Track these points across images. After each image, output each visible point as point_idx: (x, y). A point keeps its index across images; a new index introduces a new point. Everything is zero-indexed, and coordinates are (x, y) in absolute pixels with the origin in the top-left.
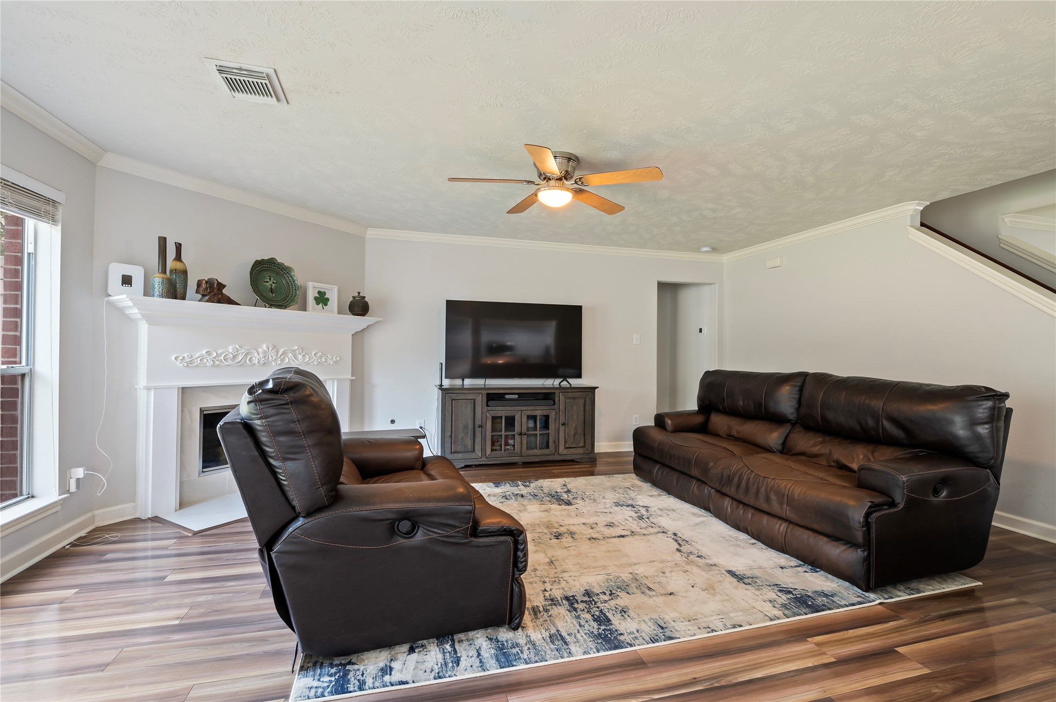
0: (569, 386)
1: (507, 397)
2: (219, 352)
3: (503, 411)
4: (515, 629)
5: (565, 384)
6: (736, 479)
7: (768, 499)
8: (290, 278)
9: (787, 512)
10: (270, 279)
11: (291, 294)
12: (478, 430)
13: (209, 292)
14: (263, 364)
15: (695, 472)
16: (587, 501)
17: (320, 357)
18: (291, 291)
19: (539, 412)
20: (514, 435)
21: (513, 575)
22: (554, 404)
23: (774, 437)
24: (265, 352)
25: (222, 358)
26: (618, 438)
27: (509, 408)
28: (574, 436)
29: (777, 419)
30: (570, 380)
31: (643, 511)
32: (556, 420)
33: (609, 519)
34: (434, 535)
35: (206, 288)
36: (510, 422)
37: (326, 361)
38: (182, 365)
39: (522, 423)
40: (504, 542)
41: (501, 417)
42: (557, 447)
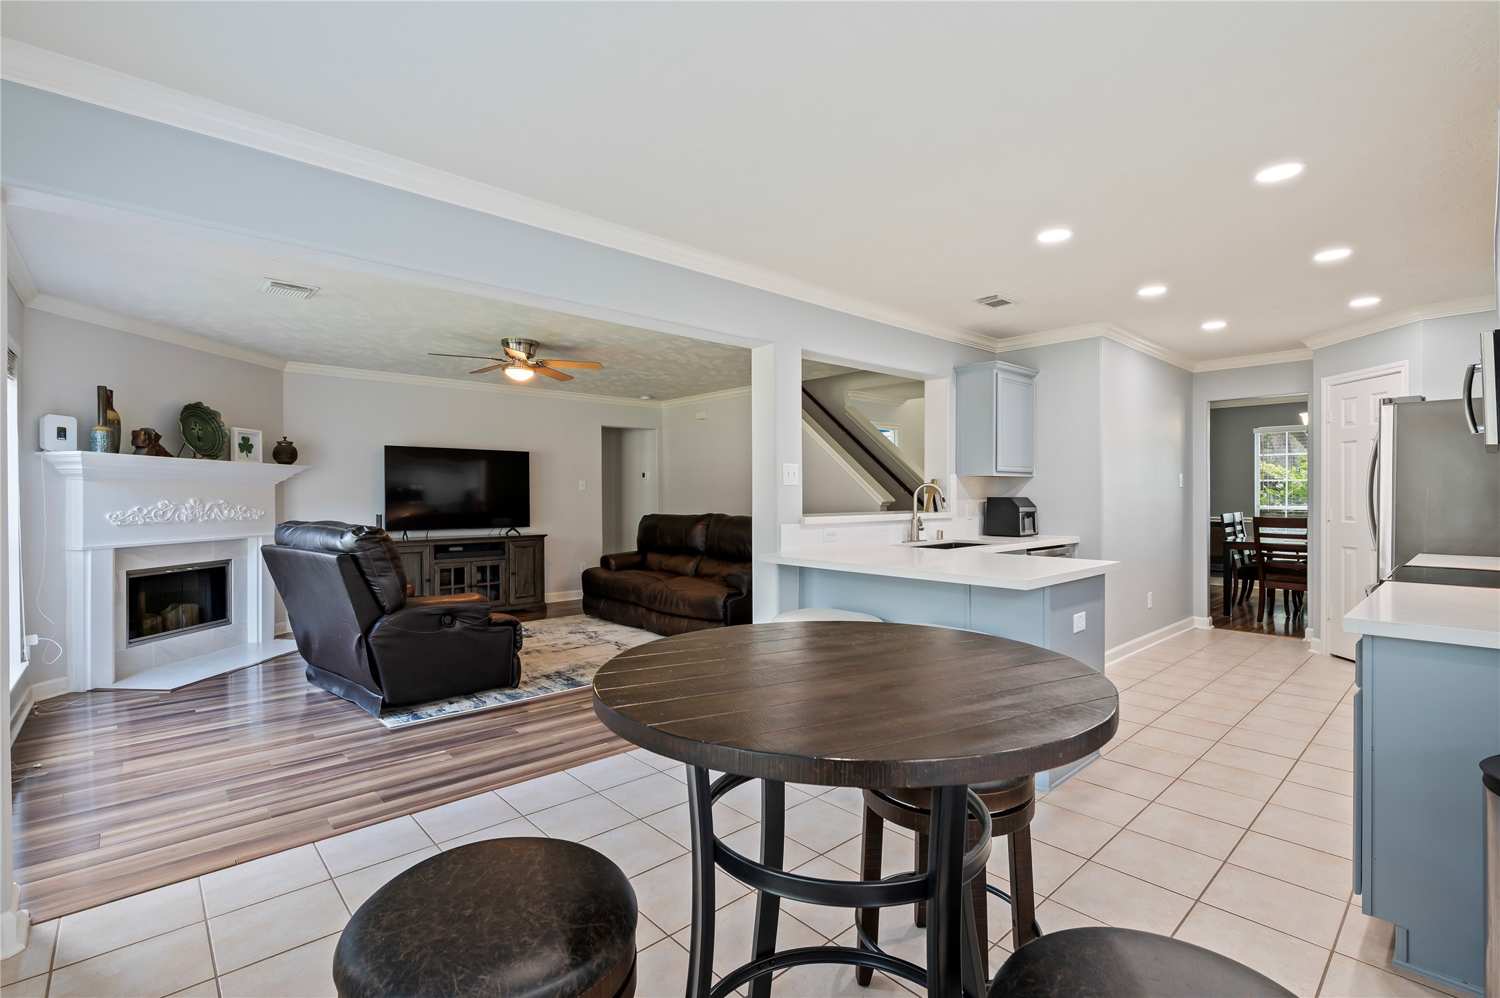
0: (518, 535)
1: (451, 549)
2: (149, 509)
3: (451, 564)
4: (516, 687)
5: (513, 533)
6: (659, 597)
7: (677, 605)
8: (216, 424)
9: (688, 611)
10: (196, 426)
11: (218, 441)
12: (426, 585)
13: (148, 445)
14: (191, 521)
15: (632, 598)
16: (545, 633)
17: (245, 511)
18: (218, 439)
19: (488, 562)
20: (464, 588)
21: (514, 652)
22: (504, 554)
23: (690, 566)
24: (192, 508)
25: (153, 514)
26: (566, 587)
27: (458, 560)
28: (525, 585)
29: (691, 552)
30: (518, 529)
31: (593, 634)
32: (506, 569)
33: (566, 641)
34: (466, 625)
35: (145, 440)
36: (460, 573)
37: (250, 516)
38: (115, 524)
39: (470, 575)
40: (508, 629)
41: (450, 570)
42: (507, 597)
